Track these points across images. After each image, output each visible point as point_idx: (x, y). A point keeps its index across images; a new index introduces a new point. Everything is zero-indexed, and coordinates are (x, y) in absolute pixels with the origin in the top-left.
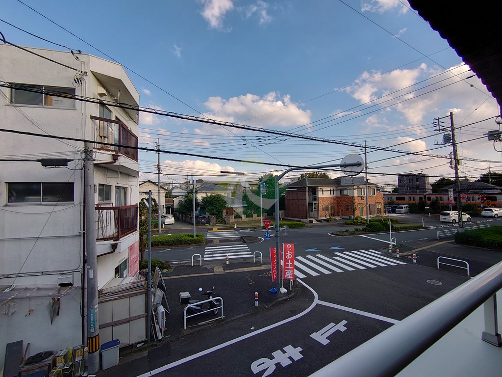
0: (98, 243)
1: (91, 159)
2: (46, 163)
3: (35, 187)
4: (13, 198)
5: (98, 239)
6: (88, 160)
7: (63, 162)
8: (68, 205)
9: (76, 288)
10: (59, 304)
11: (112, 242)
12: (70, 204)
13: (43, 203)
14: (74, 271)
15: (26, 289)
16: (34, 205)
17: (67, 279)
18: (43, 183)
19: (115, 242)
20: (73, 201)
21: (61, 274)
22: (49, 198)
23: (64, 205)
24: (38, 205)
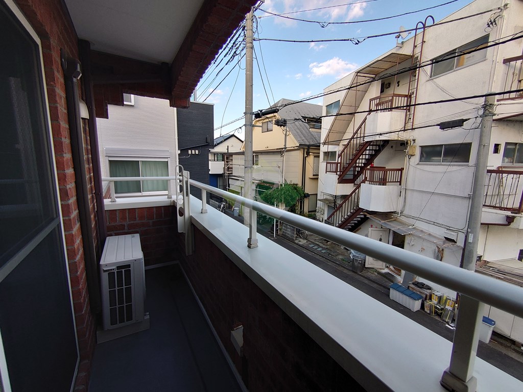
0: (485, 209)
1: (490, 115)
2: (444, 126)
3: (438, 149)
4: (423, 159)
5: (484, 205)
6: (486, 116)
7: (459, 123)
8: (462, 166)
9: (458, 247)
10: (443, 254)
11: (509, 213)
12: (465, 165)
13: (442, 163)
14: (458, 231)
15: (422, 231)
16: (436, 165)
17: (452, 236)
18: (445, 145)
19: (513, 215)
20: (468, 162)
21: (448, 229)
22: (449, 159)
23: (459, 166)
24: (439, 165)
